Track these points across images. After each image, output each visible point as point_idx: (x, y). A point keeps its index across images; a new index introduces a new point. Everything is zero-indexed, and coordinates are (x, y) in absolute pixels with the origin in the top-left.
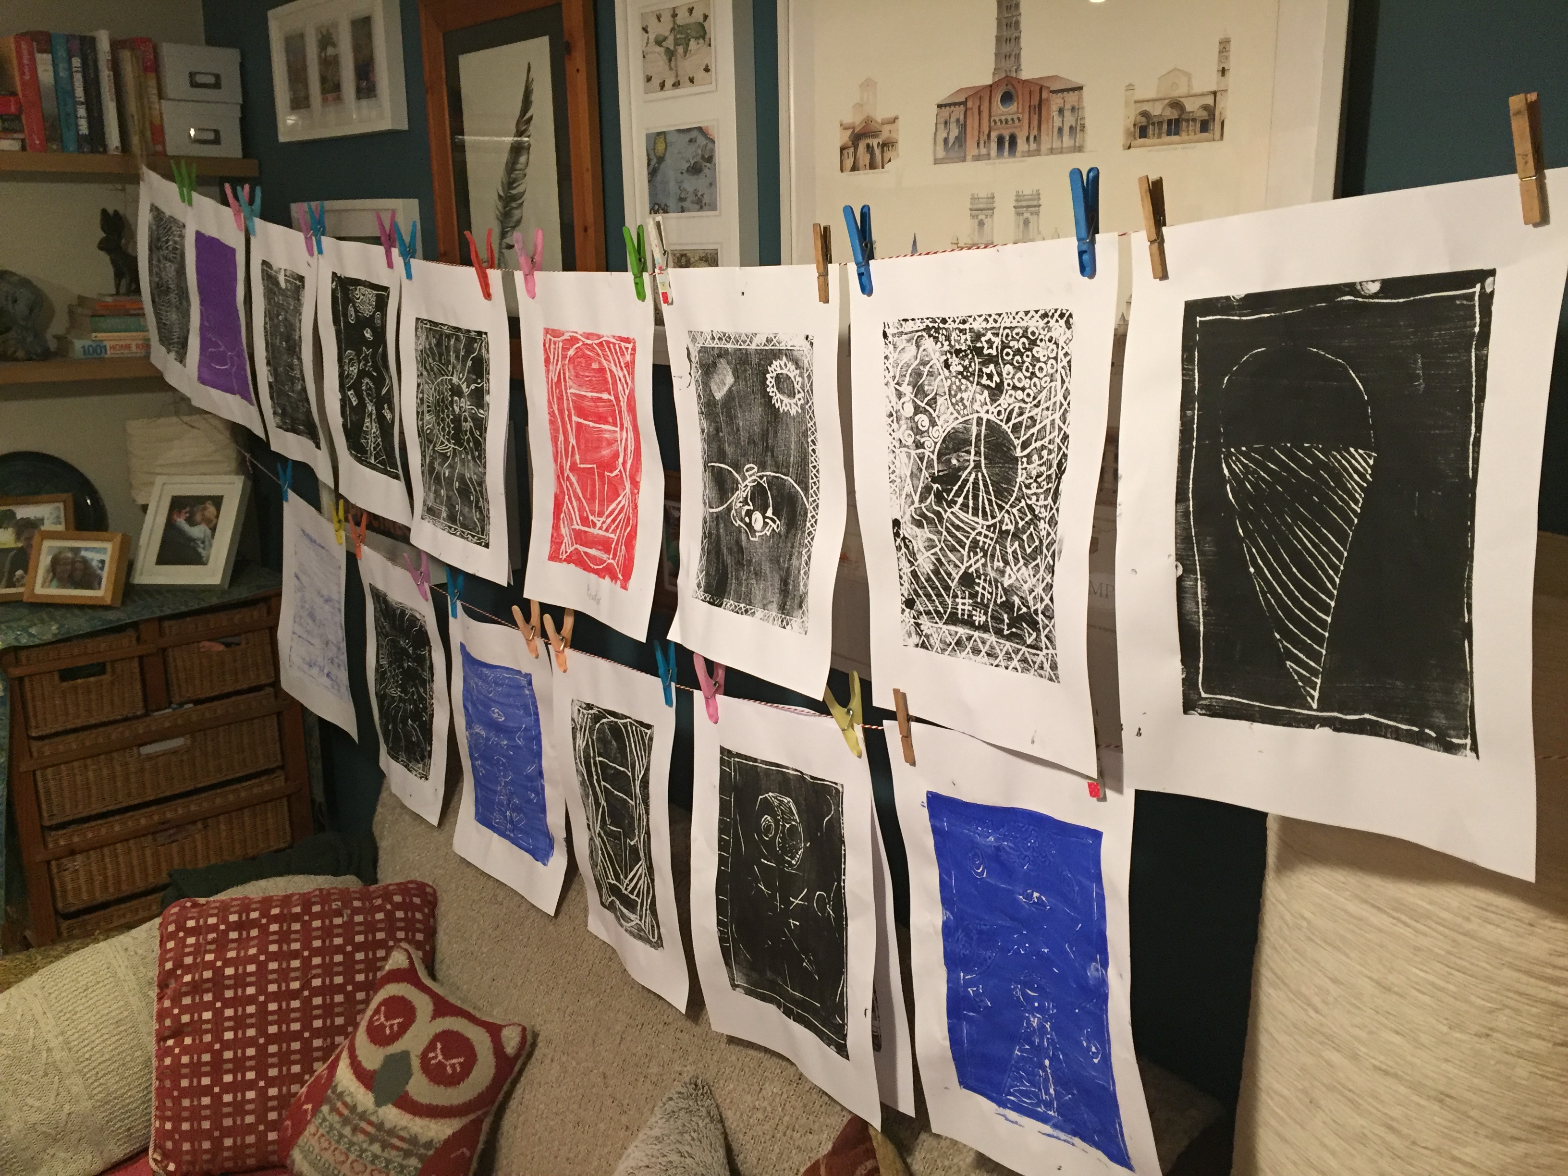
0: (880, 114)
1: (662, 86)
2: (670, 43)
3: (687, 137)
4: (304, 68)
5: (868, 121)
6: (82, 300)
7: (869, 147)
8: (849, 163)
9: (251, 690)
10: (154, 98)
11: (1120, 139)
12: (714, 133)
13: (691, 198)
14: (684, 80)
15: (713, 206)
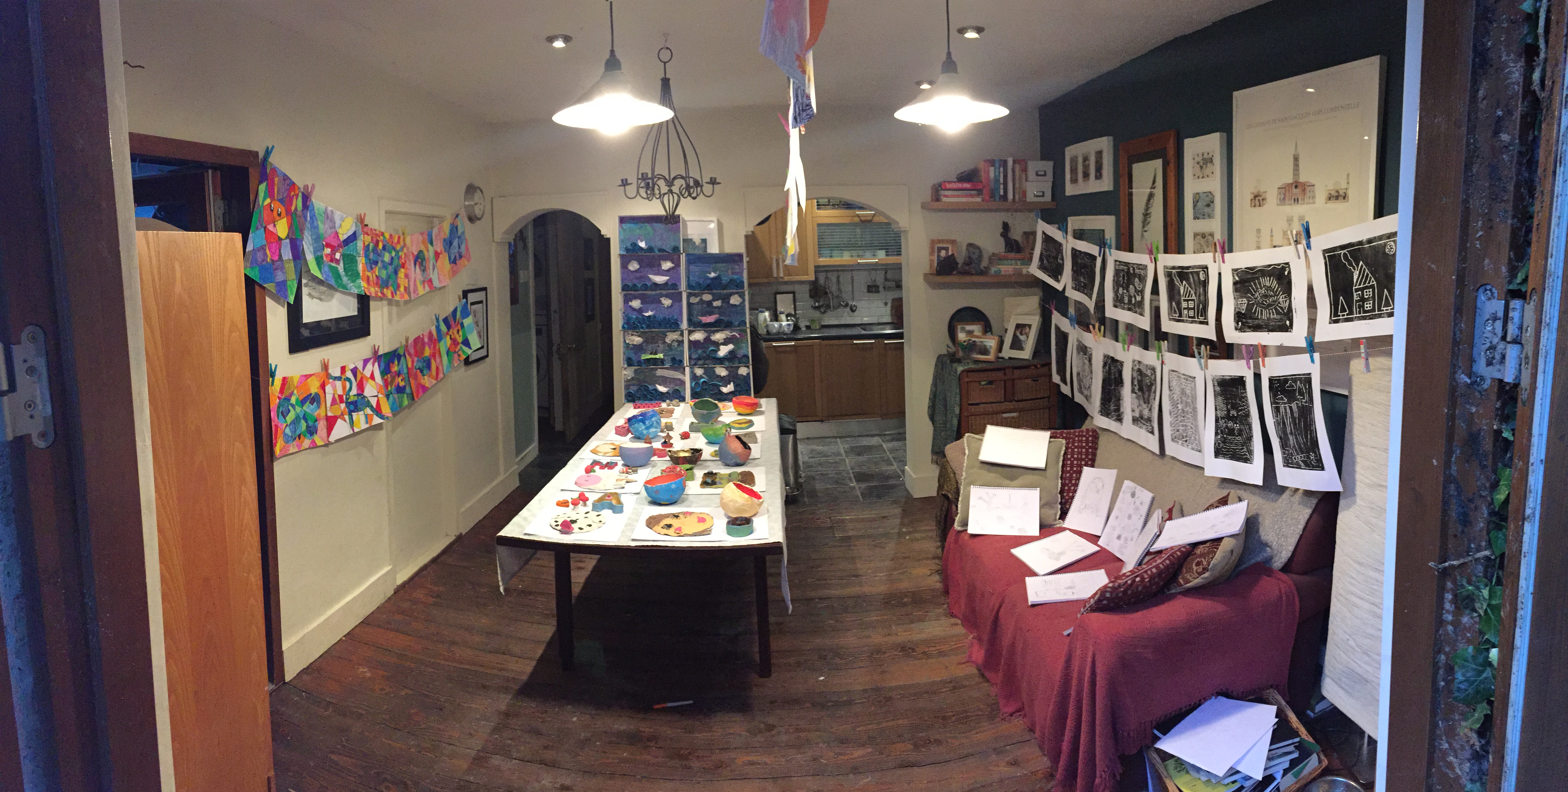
0: (1262, 190)
1: (1198, 177)
2: (1201, 164)
3: (1205, 195)
4: (1076, 169)
5: (1259, 192)
6: (994, 254)
7: (1259, 200)
8: (1253, 205)
9: (1041, 398)
10: (1024, 181)
11: (1324, 201)
12: (1214, 194)
13: (1207, 214)
14: (1205, 176)
15: (1213, 218)
